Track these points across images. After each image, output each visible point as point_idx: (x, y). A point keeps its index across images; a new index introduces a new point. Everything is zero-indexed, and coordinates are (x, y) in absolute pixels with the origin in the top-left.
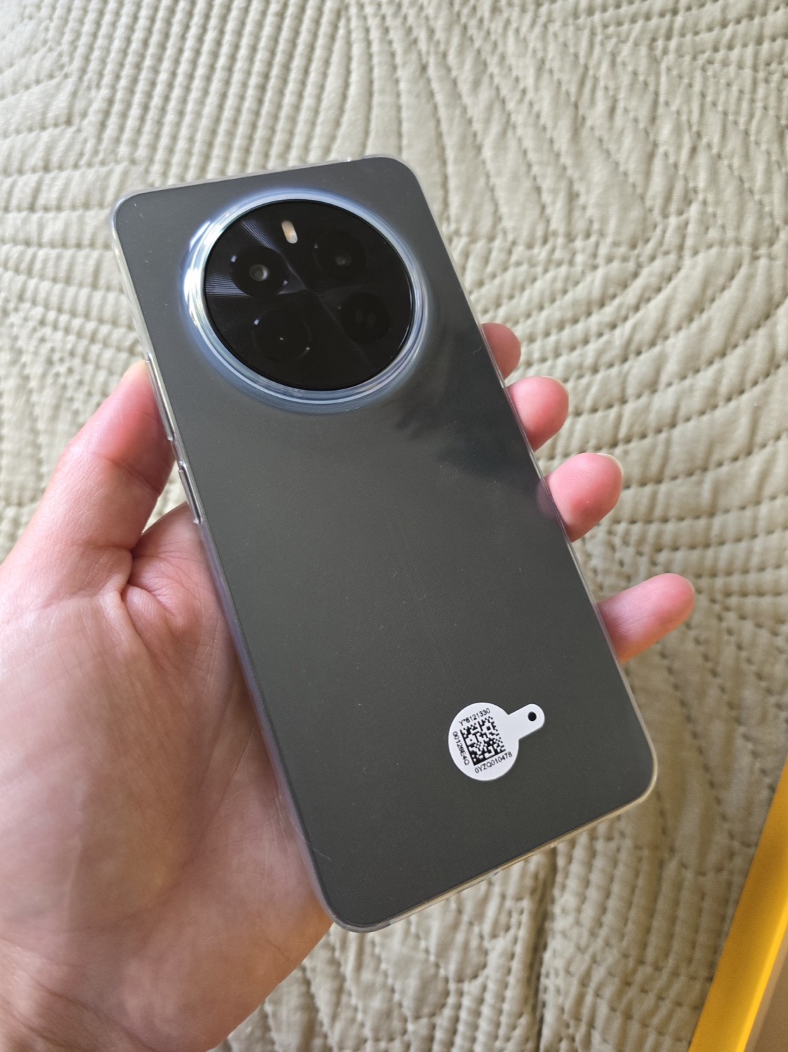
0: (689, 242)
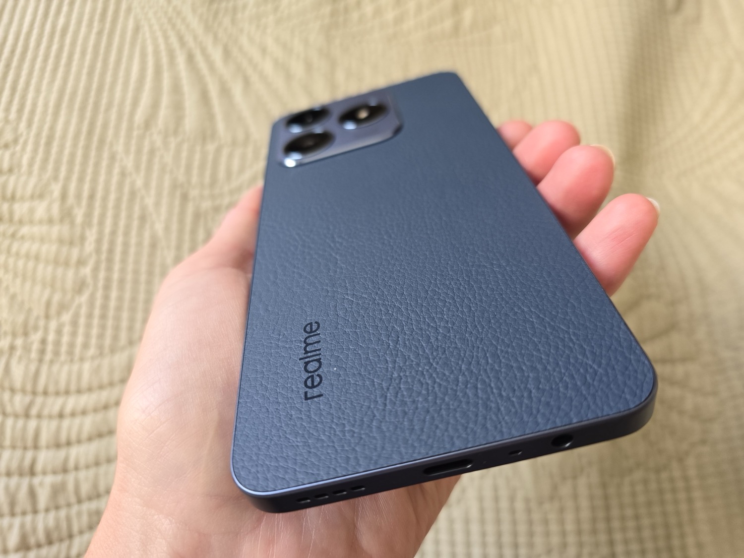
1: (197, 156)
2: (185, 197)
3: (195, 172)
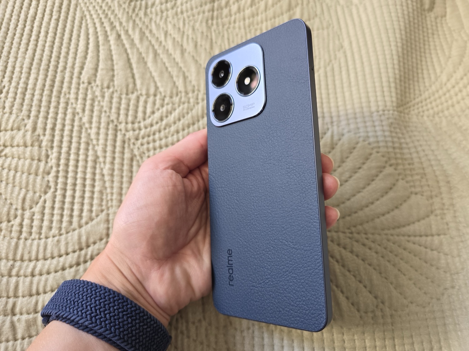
1: (123, 101)
3: (122, 112)
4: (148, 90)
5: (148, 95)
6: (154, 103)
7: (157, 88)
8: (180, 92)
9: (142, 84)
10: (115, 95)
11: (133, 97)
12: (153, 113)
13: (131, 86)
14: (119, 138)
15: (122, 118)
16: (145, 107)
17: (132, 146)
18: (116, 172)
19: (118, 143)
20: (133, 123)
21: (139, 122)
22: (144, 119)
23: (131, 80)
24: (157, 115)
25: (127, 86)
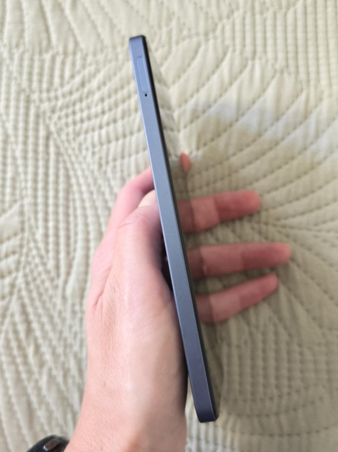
0: (174, 39)
1: (36, 64)
2: (28, 101)
3: (35, 78)
4: (65, 47)
5: (65, 53)
6: (74, 64)
7: (76, 43)
8: (106, 47)
9: (58, 39)
10: (27, 56)
11: (47, 57)
12: (72, 77)
13: (45, 43)
14: (32, 111)
15: (35, 85)
16: (62, 71)
17: (47, 121)
18: (30, 155)
19: (32, 118)
20: (48, 91)
21: (56, 90)
22: (62, 85)
23: (44, 35)
24: (78, 79)
25: (40, 44)
